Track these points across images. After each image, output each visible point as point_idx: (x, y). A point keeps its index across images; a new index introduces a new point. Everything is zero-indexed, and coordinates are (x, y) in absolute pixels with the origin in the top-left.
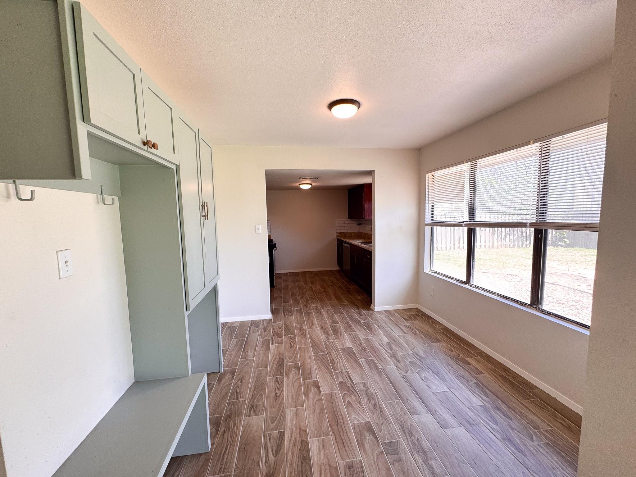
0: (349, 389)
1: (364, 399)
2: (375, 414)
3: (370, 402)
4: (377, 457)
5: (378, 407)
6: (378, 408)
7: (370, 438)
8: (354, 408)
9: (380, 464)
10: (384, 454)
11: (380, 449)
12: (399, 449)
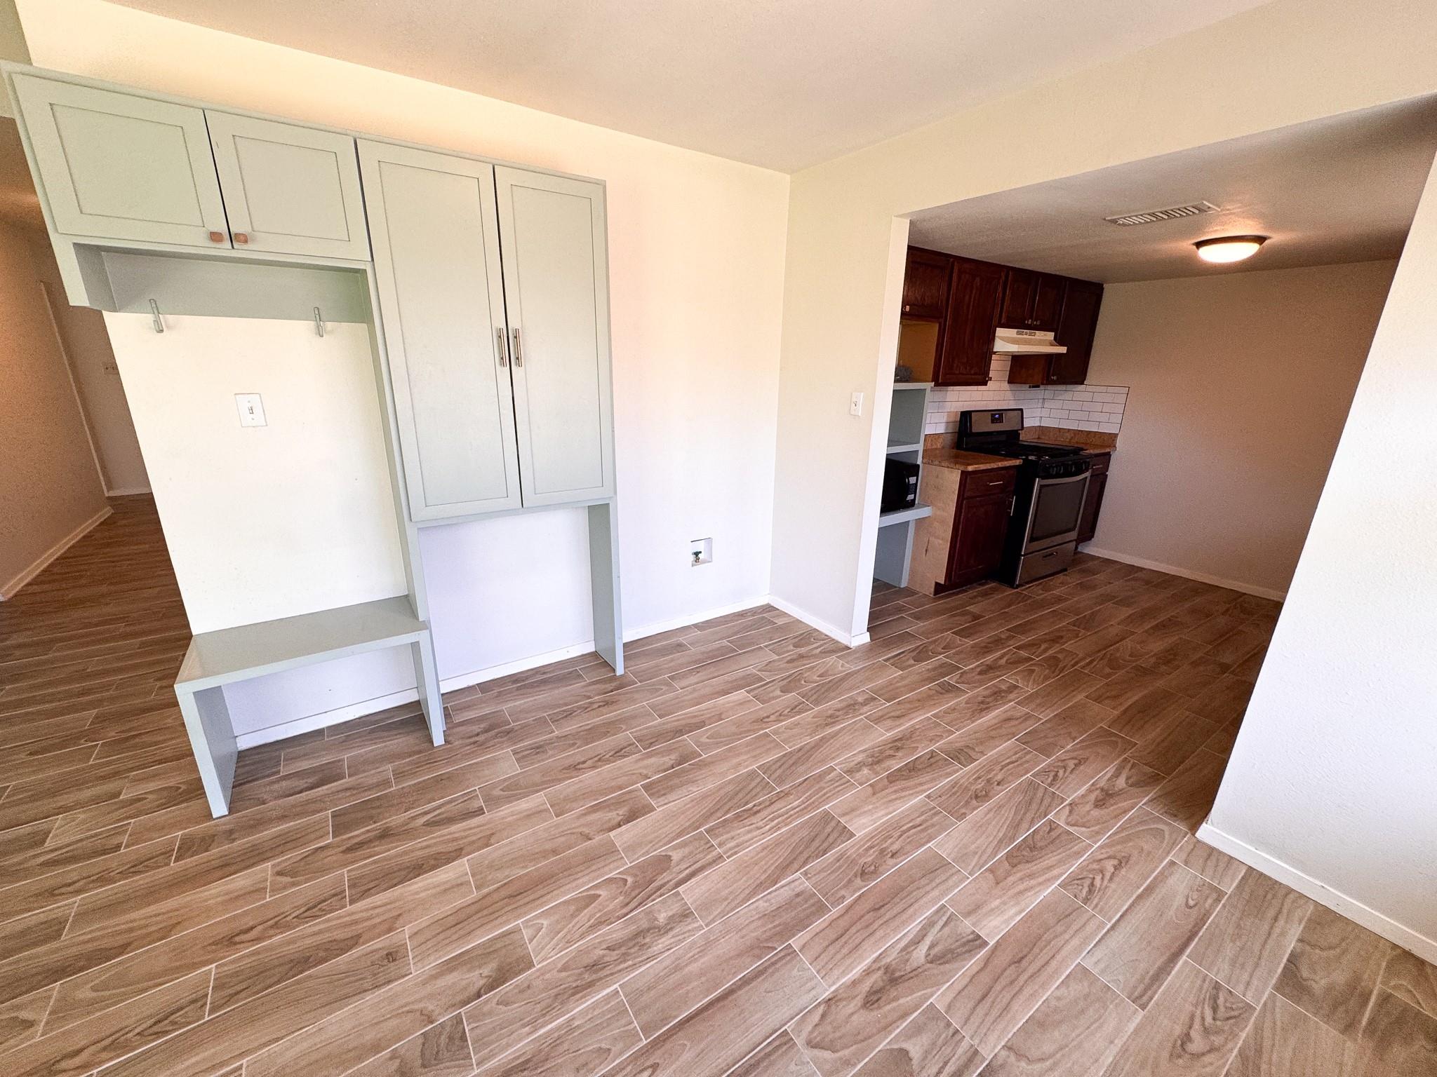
0: (640, 886)
1: (616, 931)
2: (564, 974)
3: (608, 948)
4: (416, 1011)
5: (594, 977)
6: (588, 977)
7: (474, 979)
8: (573, 916)
9: (394, 1022)
10: (425, 1026)
11: (439, 1014)
12: (441, 1066)
